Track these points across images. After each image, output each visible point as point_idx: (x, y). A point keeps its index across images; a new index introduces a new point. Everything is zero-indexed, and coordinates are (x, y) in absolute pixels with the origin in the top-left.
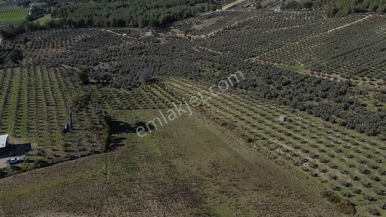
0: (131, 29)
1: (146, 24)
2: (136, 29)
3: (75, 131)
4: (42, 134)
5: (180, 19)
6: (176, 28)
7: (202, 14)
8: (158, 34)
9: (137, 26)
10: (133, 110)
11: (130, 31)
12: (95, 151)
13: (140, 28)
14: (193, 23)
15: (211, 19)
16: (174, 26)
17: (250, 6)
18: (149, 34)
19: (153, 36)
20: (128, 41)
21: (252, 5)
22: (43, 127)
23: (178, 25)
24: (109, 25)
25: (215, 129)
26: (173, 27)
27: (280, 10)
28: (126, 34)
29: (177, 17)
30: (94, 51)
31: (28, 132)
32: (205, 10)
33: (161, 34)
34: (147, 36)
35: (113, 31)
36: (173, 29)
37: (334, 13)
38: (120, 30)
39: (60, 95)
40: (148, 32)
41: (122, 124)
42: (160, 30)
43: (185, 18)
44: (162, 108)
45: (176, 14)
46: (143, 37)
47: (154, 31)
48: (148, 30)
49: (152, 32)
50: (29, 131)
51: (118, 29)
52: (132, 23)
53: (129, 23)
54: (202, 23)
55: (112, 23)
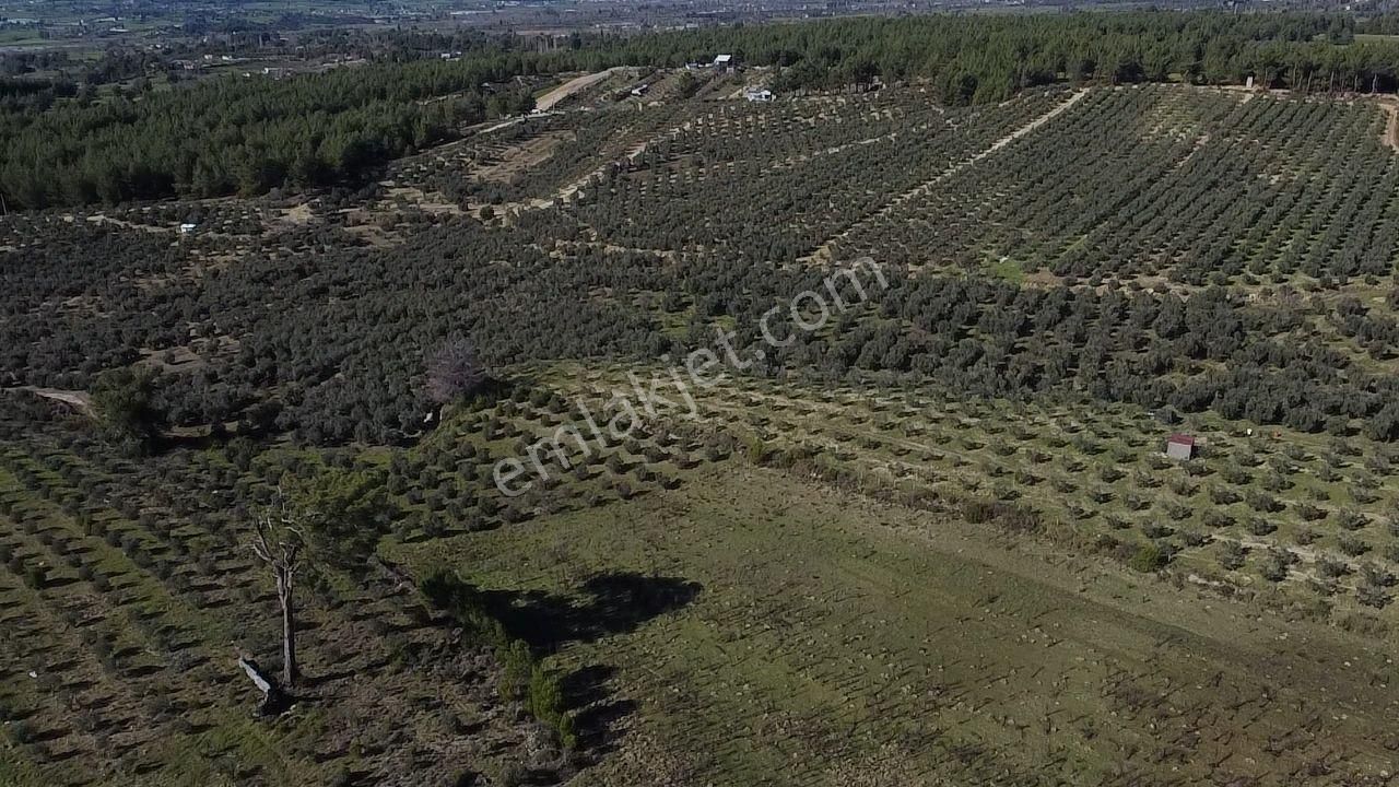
0: (207, 203)
1: (272, 177)
2: (230, 201)
3: (322, 690)
4: (143, 750)
5: (408, 148)
6: (406, 183)
7: (482, 128)
8: (340, 211)
9: (228, 189)
10: (506, 527)
11: (206, 211)
12: (530, 772)
13: (248, 196)
14: (468, 160)
15: (530, 142)
16: (394, 177)
17: (629, 94)
18: (300, 214)
19: (318, 221)
20: (214, 252)
21: (635, 92)
22: (110, 708)
23: (412, 173)
24: (90, 195)
25: (958, 539)
26: (391, 183)
27: (767, 97)
28: (191, 226)
29: (391, 141)
30: (66, 307)
31: (41, 757)
32: (489, 113)
33: (354, 212)
34: (296, 226)
35: (121, 218)
36: (391, 188)
37: (963, 91)
38: (156, 213)
39: (70, 524)
40: (290, 207)
41: (522, 603)
42: (343, 194)
43: (425, 146)
44: (636, 494)
45: (384, 131)
46: (278, 230)
47: (318, 200)
48: (292, 201)
49: (312, 207)
50: (47, 751)
51: (146, 209)
52: (204, 179)
53: (189, 177)
54: (501, 160)
55: (104, 184)
